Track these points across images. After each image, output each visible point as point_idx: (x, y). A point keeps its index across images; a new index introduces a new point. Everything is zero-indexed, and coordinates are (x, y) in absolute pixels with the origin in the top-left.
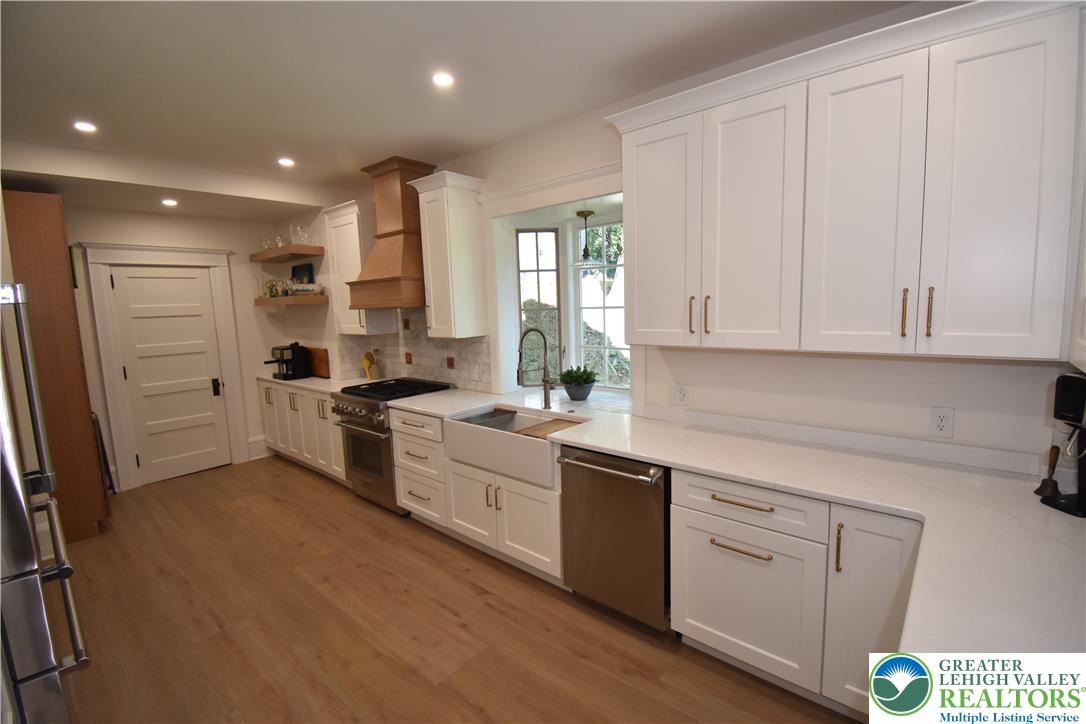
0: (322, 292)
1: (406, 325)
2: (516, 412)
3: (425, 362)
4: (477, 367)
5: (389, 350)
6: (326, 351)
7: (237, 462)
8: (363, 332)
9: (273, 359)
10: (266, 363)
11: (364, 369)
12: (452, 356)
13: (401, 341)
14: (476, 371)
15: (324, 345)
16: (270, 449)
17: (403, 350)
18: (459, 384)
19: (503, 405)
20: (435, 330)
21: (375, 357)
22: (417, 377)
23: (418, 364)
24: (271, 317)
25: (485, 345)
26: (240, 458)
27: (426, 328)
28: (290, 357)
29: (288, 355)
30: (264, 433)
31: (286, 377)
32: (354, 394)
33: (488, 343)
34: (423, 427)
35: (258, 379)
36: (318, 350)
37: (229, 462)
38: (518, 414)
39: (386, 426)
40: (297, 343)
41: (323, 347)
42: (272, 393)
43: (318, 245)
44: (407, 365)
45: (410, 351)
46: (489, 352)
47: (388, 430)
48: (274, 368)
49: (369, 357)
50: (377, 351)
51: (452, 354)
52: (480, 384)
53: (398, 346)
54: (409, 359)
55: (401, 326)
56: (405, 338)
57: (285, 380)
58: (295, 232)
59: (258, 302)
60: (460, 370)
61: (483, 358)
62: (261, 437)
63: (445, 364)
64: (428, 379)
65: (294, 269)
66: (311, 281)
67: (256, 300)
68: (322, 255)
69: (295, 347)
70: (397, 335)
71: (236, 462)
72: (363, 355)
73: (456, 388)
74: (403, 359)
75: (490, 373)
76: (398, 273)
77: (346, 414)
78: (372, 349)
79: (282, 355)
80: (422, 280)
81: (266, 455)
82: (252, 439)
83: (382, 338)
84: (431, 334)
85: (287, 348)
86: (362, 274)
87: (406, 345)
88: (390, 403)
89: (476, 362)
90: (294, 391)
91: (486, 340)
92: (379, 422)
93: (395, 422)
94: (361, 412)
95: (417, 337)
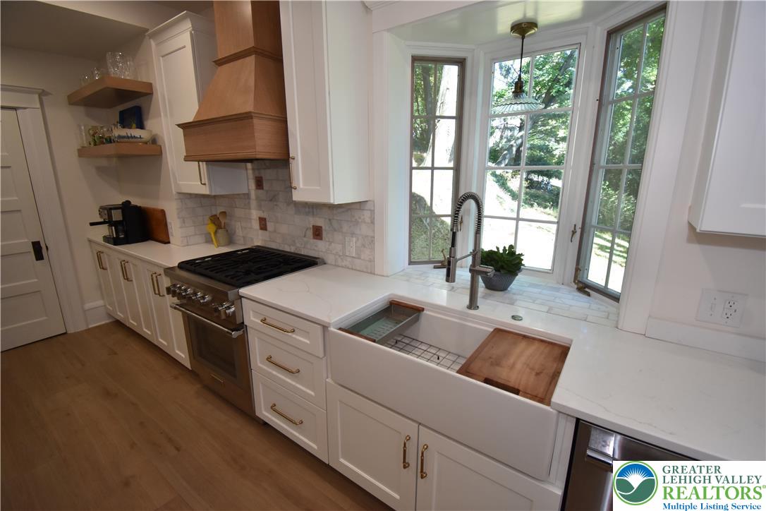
0: (154, 141)
1: (259, 183)
2: (423, 309)
3: (284, 229)
4: (354, 239)
5: (239, 212)
6: (163, 212)
7: (72, 332)
8: (205, 190)
9: (102, 220)
10: (92, 224)
11: (210, 234)
12: (319, 224)
13: (253, 203)
14: (352, 246)
15: (160, 205)
16: (110, 316)
17: (255, 214)
18: (330, 259)
19: (402, 297)
20: (304, 191)
21: (223, 221)
22: (273, 246)
23: (275, 231)
24: (101, 170)
25: (367, 215)
26: (76, 325)
27: (289, 188)
28: (121, 218)
29: (117, 215)
30: (103, 299)
31: (116, 241)
32: (194, 272)
33: (373, 212)
34: (293, 331)
35: (90, 241)
36: (155, 210)
37: (65, 331)
38: (425, 312)
39: (239, 321)
40: (128, 202)
41: (160, 207)
42: (104, 257)
43: (144, 80)
44: (260, 232)
45: (263, 215)
46: (373, 222)
47: (241, 326)
48: (104, 230)
49: (215, 220)
50: (224, 213)
51: (319, 222)
52: (357, 261)
53: (250, 209)
54: (263, 224)
55: (252, 185)
56: (257, 198)
57: (115, 245)
58: (115, 64)
59: (82, 152)
60: (331, 243)
61: (364, 230)
62: (100, 303)
63: (310, 233)
64: (287, 249)
65: (122, 113)
66: (141, 126)
67: (79, 150)
68: (151, 94)
69: (126, 206)
70: (247, 196)
71: (71, 330)
72: (207, 218)
73: (324, 263)
74: (256, 225)
75: (373, 249)
76: (249, 107)
77: (184, 297)
78: (218, 212)
79: (110, 216)
80: (284, 121)
81: (107, 321)
82: (87, 306)
83: (231, 197)
84: (297, 196)
85: (116, 208)
86: (198, 112)
87: (260, 207)
88: (243, 291)
89: (353, 234)
90: (126, 258)
91: (368, 206)
92: (228, 316)
93: (251, 318)
94: (203, 298)
95: (273, 199)
